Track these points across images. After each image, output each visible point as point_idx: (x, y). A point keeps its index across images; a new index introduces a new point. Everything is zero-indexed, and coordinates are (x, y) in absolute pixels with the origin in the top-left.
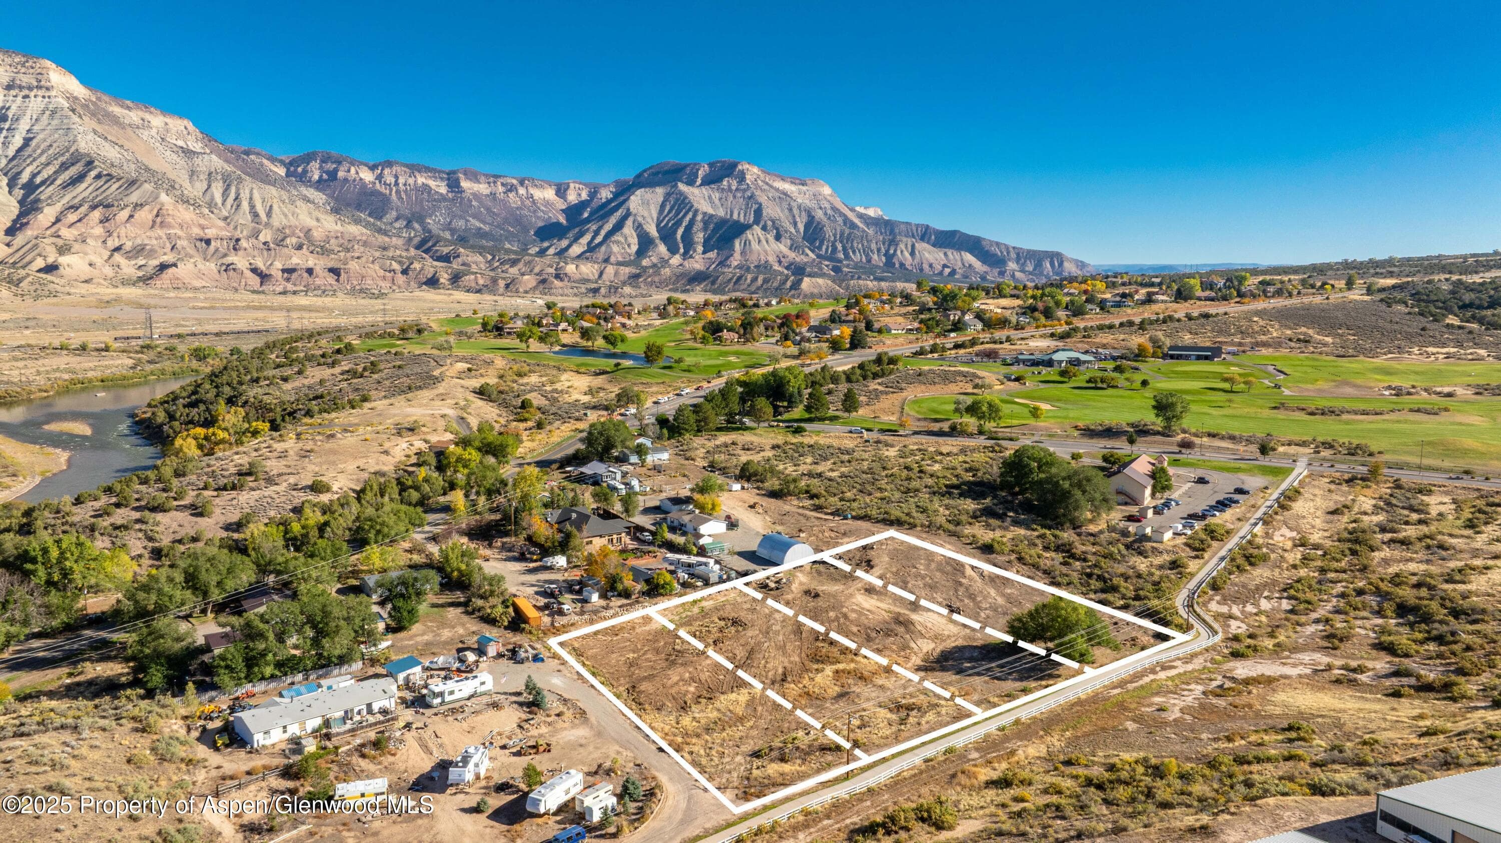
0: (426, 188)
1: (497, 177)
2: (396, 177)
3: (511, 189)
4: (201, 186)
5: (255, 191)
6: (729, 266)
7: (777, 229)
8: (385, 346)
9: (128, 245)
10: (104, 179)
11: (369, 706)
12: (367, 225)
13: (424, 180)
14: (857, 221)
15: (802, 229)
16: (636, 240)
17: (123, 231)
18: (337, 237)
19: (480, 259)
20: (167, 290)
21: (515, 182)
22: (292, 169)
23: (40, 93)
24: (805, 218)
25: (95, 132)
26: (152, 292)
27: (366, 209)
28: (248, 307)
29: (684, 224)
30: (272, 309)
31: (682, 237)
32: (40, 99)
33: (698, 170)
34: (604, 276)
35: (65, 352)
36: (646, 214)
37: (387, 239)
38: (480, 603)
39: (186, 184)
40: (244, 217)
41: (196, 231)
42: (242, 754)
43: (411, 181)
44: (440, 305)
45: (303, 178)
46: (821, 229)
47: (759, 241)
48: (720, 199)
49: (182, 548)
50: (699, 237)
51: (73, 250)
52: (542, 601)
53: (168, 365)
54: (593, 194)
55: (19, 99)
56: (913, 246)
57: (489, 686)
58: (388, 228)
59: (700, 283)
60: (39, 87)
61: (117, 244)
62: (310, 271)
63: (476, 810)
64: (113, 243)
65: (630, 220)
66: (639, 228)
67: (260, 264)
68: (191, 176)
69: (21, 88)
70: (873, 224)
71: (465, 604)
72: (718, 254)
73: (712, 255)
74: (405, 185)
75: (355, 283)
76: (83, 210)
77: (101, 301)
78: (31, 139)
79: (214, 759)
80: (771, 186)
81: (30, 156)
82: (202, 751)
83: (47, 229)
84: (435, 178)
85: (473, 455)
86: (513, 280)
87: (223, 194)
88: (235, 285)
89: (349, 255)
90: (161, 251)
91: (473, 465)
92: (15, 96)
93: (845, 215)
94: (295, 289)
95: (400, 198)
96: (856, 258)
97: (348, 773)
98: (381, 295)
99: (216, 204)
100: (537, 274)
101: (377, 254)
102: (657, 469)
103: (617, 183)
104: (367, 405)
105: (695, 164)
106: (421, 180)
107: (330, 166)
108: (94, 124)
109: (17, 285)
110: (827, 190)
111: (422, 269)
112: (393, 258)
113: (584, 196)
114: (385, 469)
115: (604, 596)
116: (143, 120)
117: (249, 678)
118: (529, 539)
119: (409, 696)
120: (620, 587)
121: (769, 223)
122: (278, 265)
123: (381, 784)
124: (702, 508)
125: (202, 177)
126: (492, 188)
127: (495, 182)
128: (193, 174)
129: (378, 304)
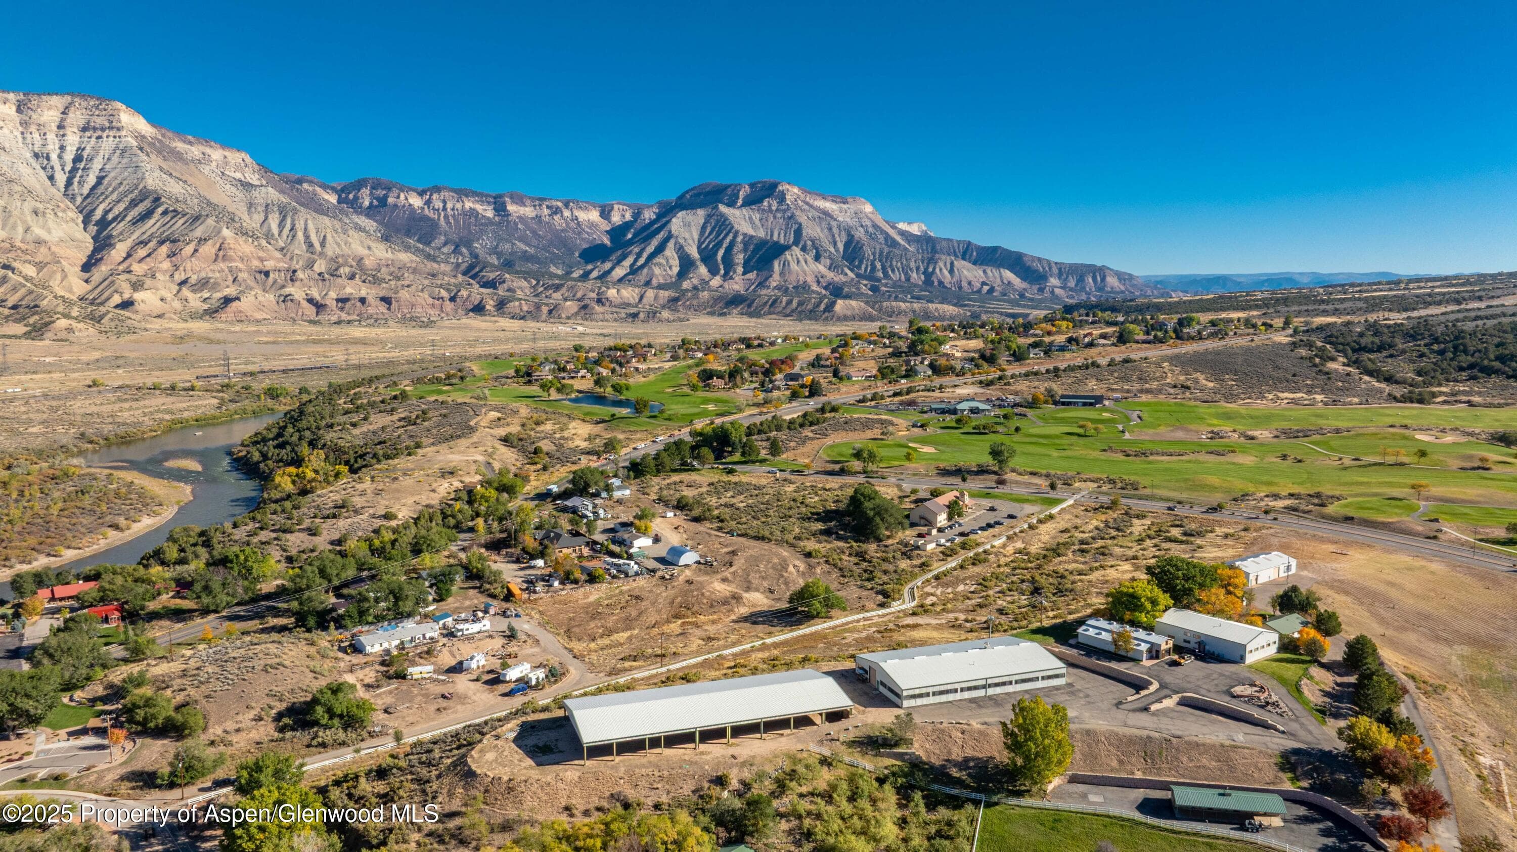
0: (473, 212)
1: (542, 199)
2: (444, 202)
3: (556, 211)
4: (259, 217)
5: (309, 222)
6: (768, 287)
7: (817, 249)
8: (433, 392)
9: (194, 279)
10: (170, 215)
11: (424, 635)
12: (417, 252)
13: (471, 205)
14: (898, 238)
15: (841, 246)
16: (677, 262)
17: (188, 266)
18: (388, 265)
19: (524, 284)
20: (231, 323)
21: (560, 204)
22: (344, 195)
23: (112, 133)
24: (844, 238)
25: (161, 169)
26: (219, 325)
27: (415, 234)
28: (307, 342)
29: (724, 246)
30: (329, 342)
31: (723, 258)
32: (111, 139)
33: (739, 191)
34: (645, 300)
35: (158, 392)
36: (687, 236)
37: (435, 265)
38: (488, 586)
39: (245, 217)
40: (299, 248)
41: (256, 263)
42: (361, 656)
43: (459, 206)
44: (486, 334)
45: (354, 205)
46: (861, 248)
47: (798, 262)
48: (761, 220)
49: (305, 556)
50: (739, 258)
51: (145, 286)
52: (525, 586)
53: (249, 404)
54: (637, 215)
55: (93, 139)
56: (952, 264)
57: (488, 627)
58: (437, 253)
59: (737, 306)
60: (111, 128)
61: (183, 277)
62: (363, 300)
63: (477, 680)
64: (179, 276)
65: (672, 242)
66: (680, 249)
67: (315, 294)
68: (249, 208)
69: (95, 129)
70: (914, 241)
71: (480, 588)
72: (758, 275)
73: (752, 276)
74: (453, 209)
75: (406, 311)
76: (152, 245)
77: (175, 336)
78: (103, 178)
79: (347, 658)
80: (811, 206)
81: (102, 194)
82: (340, 655)
83: (119, 264)
84: (482, 202)
85: (493, 493)
86: (556, 307)
87: (279, 225)
88: (293, 315)
89: (399, 283)
90: (223, 284)
91: (492, 500)
92: (90, 137)
93: (887, 233)
94: (349, 318)
95: (448, 223)
96: (895, 276)
97: (413, 664)
98: (430, 324)
99: (273, 235)
100: (579, 300)
101: (426, 282)
102: (620, 502)
103: (661, 204)
104: (420, 451)
105: (737, 185)
106: (468, 204)
107: (381, 193)
108: (159, 161)
109: (99, 322)
110: (868, 208)
111: (469, 296)
112: (441, 286)
113: (628, 217)
114: (433, 502)
115: (562, 583)
116: (204, 154)
117: (360, 622)
118: (523, 549)
119: (445, 632)
120: (572, 577)
121: (809, 243)
122: (333, 295)
123: (430, 668)
124: (638, 530)
125: (259, 209)
126: (538, 212)
127: (540, 205)
128: (251, 206)
129: (429, 334)
